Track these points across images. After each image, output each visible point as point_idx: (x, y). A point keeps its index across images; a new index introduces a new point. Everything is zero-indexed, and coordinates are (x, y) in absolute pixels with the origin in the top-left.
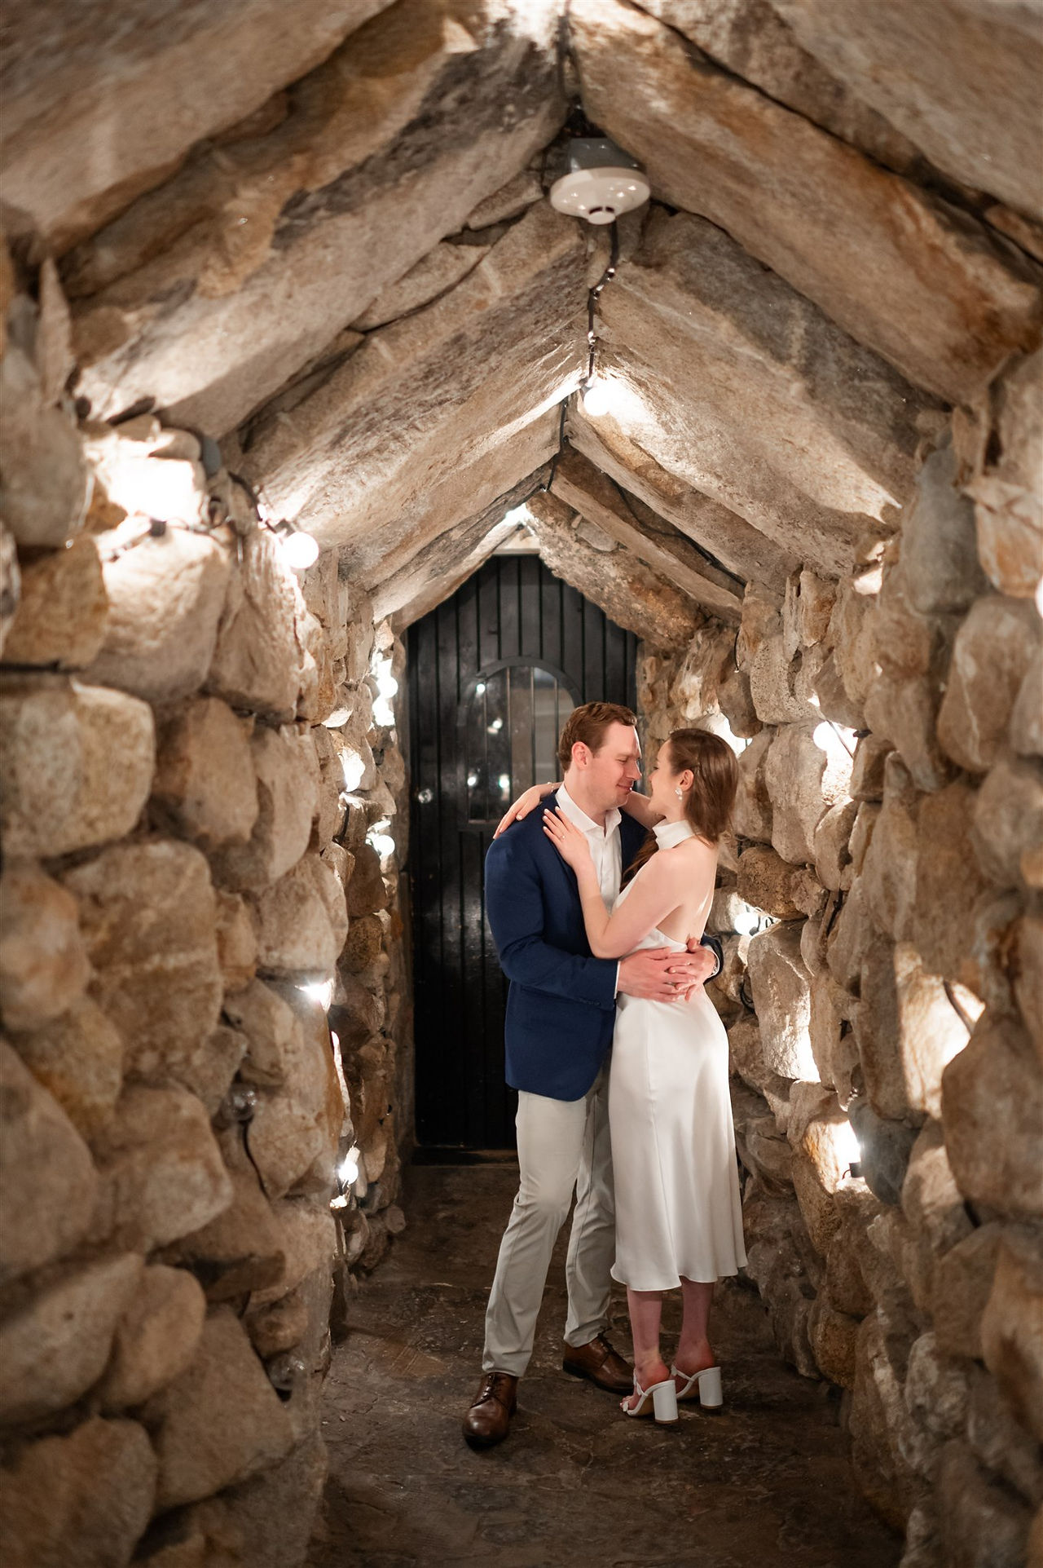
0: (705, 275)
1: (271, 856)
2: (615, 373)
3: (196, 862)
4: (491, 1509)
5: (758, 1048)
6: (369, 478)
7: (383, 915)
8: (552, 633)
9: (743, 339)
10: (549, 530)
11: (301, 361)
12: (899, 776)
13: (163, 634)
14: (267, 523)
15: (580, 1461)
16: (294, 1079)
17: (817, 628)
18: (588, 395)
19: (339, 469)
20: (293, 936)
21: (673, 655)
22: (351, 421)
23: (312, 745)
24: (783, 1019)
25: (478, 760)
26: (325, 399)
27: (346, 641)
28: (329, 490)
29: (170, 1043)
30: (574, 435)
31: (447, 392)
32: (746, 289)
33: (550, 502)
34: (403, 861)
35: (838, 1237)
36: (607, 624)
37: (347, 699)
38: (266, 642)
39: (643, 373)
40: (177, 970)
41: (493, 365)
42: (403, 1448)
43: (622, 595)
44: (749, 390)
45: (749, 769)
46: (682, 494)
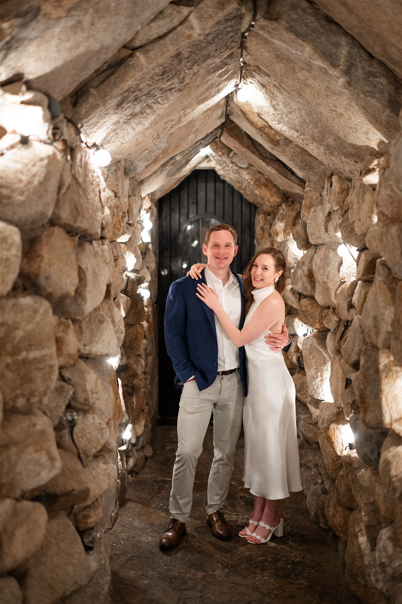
0: (298, 24)
1: (86, 302)
2: (252, 81)
3: (45, 306)
4: (185, 590)
5: (305, 385)
6: (137, 126)
7: (145, 324)
8: (219, 204)
9: (317, 56)
10: (219, 158)
11: (101, 62)
12: (384, 270)
13: (26, 193)
14: (86, 144)
15: (225, 566)
16: (97, 404)
17: (339, 202)
18: (239, 92)
19: (122, 120)
20: (97, 339)
21: (272, 214)
22: (126, 94)
23: (107, 250)
24: (317, 374)
25: (187, 257)
26: (113, 82)
27: (127, 203)
28: (118, 131)
29: (32, 393)
30: (232, 114)
31: (173, 84)
32: (319, 31)
33: (220, 145)
34: (155, 300)
35: (341, 473)
36: (244, 201)
37: (128, 230)
38: (84, 200)
39: (265, 80)
40: (35, 359)
41: (195, 71)
42: (148, 558)
43: (251, 187)
44: (317, 84)
45: (305, 264)
46: (280, 140)
